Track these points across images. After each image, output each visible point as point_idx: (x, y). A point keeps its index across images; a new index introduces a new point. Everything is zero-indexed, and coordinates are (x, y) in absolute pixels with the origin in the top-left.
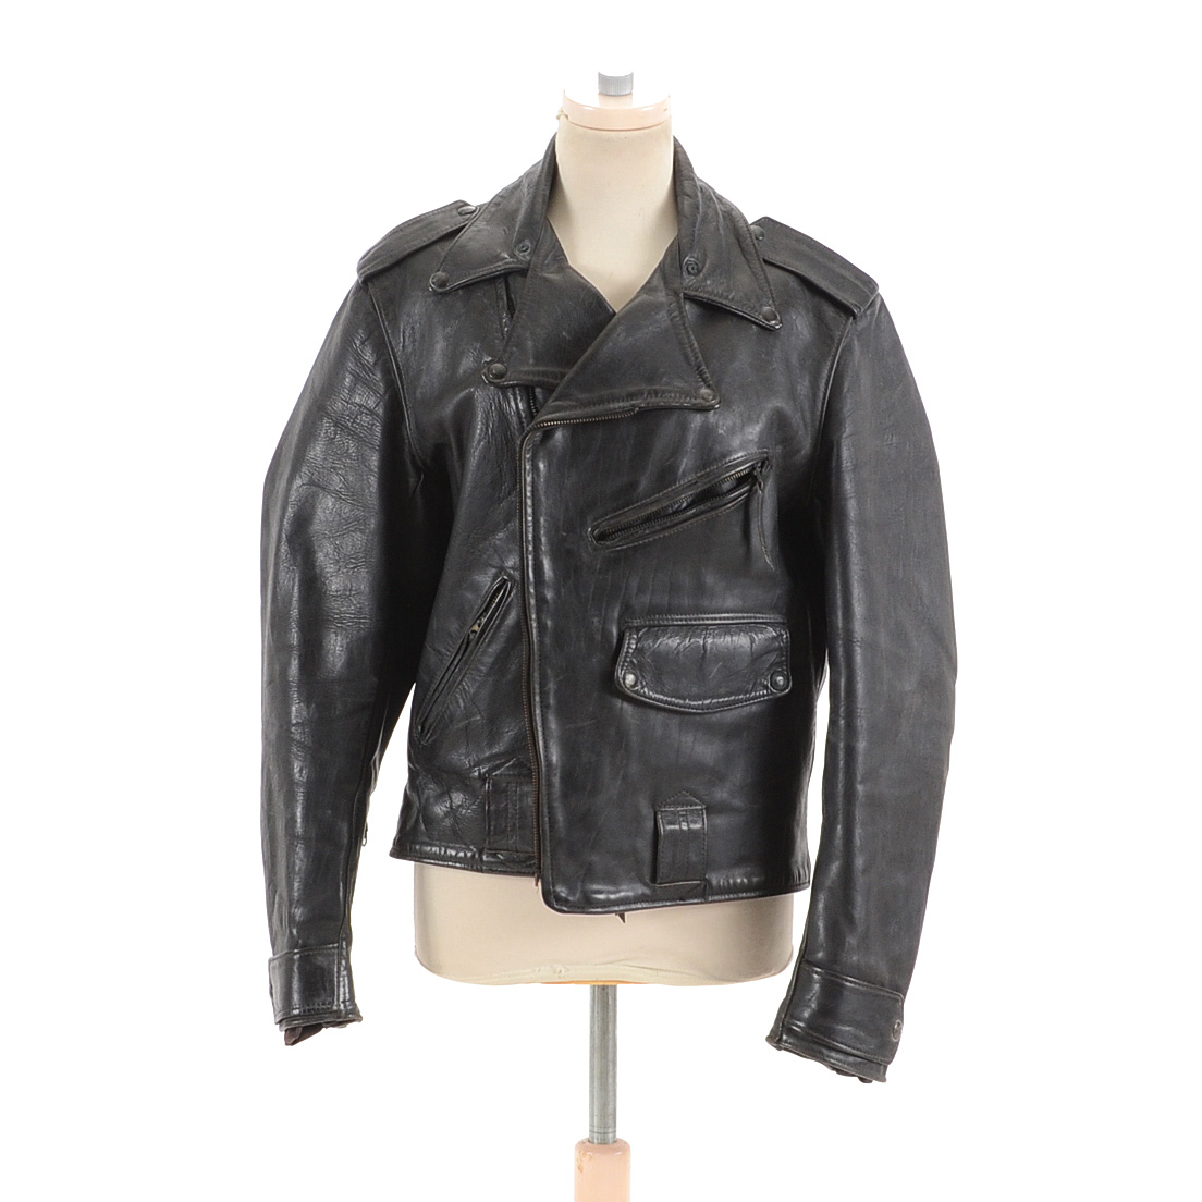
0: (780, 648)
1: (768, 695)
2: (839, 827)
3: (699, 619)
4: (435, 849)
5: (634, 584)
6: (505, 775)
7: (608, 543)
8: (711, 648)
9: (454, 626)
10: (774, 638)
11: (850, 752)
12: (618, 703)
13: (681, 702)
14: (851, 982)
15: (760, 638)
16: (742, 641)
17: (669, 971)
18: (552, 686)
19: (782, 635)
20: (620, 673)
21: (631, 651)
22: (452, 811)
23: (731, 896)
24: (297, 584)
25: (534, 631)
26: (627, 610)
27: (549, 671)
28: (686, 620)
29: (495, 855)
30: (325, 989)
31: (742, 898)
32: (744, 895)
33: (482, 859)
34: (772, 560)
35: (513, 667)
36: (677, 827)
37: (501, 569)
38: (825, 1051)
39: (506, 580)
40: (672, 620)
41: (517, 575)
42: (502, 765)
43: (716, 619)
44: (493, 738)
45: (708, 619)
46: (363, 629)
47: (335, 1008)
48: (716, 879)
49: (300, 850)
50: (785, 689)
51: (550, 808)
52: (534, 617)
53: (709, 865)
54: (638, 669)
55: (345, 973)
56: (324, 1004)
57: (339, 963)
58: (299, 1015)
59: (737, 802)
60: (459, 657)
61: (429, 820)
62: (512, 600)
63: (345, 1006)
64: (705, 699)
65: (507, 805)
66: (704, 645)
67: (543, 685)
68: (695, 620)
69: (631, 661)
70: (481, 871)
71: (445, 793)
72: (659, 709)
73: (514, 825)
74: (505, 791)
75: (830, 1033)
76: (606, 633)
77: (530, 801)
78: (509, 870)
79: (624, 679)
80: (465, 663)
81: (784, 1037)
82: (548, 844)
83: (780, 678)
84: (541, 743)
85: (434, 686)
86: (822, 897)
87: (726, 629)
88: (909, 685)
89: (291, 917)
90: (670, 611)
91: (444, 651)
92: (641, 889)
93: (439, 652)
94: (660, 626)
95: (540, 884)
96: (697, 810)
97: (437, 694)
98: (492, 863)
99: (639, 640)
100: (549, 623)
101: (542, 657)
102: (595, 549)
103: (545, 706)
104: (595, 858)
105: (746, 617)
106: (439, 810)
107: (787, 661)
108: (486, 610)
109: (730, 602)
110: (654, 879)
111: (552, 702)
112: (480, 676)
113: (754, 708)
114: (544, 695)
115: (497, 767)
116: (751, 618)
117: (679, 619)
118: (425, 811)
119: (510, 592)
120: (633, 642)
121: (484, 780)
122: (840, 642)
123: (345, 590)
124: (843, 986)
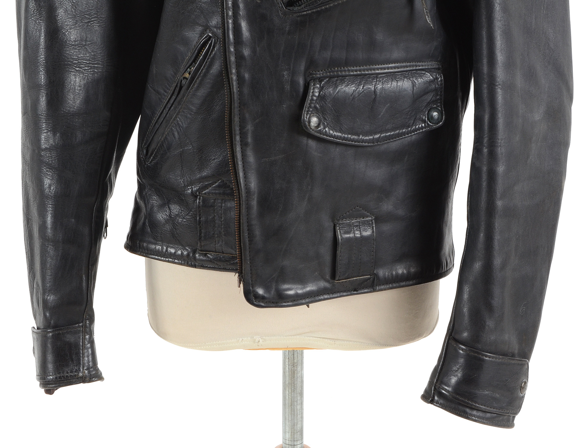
0: (436, 90)
1: (425, 127)
2: (482, 235)
3: (371, 70)
4: (159, 247)
5: (317, 42)
6: (213, 193)
7: (296, 9)
8: (381, 93)
9: (169, 72)
10: (431, 82)
11: (492, 175)
12: (304, 140)
13: (356, 137)
14: (490, 357)
15: (419, 81)
16: (405, 84)
17: (344, 340)
18: (250, 127)
19: (437, 79)
20: (305, 117)
21: (315, 98)
22: (171, 219)
23: (394, 285)
24: (43, 34)
25: (235, 83)
26: (312, 64)
27: (247, 116)
28: (360, 71)
29: (205, 255)
30: (72, 360)
31: (403, 286)
32: (404, 283)
33: (195, 258)
34: (433, 20)
35: (218, 108)
36: (351, 235)
37: (206, 28)
38: (468, 410)
39: (210, 37)
40: (349, 71)
41: (219, 32)
42: (210, 185)
43: (385, 69)
44: (202, 164)
45: (378, 69)
46: (97, 73)
47: (81, 374)
48: (382, 273)
49: (51, 250)
50: (439, 122)
51: (249, 226)
52: (234, 71)
53: (377, 263)
54: (321, 112)
55: (89, 345)
56: (72, 372)
57: (84, 339)
58: (52, 380)
59: (401, 212)
60: (174, 97)
61: (154, 224)
62: (215, 54)
63: (89, 372)
64: (376, 133)
65: (214, 217)
66: (375, 90)
67: (242, 127)
68: (367, 70)
69: (315, 107)
70: (195, 266)
71: (165, 204)
72: (337, 144)
73: (220, 233)
74: (213, 206)
75: (472, 397)
76: (294, 83)
77: (233, 214)
78: (216, 266)
79: (309, 122)
80: (179, 103)
81: (436, 398)
82: (248, 253)
83: (435, 114)
84: (241, 174)
85: (155, 119)
86: (466, 289)
87: (393, 76)
88: (538, 115)
89: (45, 302)
90: (347, 63)
91: (162, 91)
92: (323, 284)
93: (158, 92)
94: (338, 76)
95: (242, 285)
96: (368, 221)
97: (157, 126)
98: (202, 260)
99: (321, 89)
100: (247, 76)
101: (242, 104)
102: (285, 14)
103: (244, 144)
104: (286, 263)
105: (409, 66)
106: (161, 216)
107: (441, 99)
108: (195, 61)
109: (396, 54)
110: (333, 276)
111: (250, 140)
112: (191, 114)
113: (414, 137)
114: (243, 135)
115: (206, 187)
116: (413, 66)
117: (354, 70)
118: (150, 216)
119: (214, 47)
120: (317, 90)
121: (196, 197)
122: (485, 86)
123: (82, 40)
124: (483, 360)
